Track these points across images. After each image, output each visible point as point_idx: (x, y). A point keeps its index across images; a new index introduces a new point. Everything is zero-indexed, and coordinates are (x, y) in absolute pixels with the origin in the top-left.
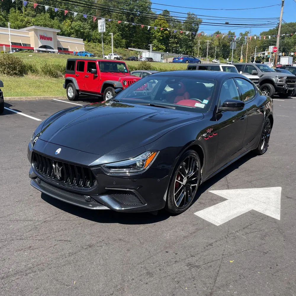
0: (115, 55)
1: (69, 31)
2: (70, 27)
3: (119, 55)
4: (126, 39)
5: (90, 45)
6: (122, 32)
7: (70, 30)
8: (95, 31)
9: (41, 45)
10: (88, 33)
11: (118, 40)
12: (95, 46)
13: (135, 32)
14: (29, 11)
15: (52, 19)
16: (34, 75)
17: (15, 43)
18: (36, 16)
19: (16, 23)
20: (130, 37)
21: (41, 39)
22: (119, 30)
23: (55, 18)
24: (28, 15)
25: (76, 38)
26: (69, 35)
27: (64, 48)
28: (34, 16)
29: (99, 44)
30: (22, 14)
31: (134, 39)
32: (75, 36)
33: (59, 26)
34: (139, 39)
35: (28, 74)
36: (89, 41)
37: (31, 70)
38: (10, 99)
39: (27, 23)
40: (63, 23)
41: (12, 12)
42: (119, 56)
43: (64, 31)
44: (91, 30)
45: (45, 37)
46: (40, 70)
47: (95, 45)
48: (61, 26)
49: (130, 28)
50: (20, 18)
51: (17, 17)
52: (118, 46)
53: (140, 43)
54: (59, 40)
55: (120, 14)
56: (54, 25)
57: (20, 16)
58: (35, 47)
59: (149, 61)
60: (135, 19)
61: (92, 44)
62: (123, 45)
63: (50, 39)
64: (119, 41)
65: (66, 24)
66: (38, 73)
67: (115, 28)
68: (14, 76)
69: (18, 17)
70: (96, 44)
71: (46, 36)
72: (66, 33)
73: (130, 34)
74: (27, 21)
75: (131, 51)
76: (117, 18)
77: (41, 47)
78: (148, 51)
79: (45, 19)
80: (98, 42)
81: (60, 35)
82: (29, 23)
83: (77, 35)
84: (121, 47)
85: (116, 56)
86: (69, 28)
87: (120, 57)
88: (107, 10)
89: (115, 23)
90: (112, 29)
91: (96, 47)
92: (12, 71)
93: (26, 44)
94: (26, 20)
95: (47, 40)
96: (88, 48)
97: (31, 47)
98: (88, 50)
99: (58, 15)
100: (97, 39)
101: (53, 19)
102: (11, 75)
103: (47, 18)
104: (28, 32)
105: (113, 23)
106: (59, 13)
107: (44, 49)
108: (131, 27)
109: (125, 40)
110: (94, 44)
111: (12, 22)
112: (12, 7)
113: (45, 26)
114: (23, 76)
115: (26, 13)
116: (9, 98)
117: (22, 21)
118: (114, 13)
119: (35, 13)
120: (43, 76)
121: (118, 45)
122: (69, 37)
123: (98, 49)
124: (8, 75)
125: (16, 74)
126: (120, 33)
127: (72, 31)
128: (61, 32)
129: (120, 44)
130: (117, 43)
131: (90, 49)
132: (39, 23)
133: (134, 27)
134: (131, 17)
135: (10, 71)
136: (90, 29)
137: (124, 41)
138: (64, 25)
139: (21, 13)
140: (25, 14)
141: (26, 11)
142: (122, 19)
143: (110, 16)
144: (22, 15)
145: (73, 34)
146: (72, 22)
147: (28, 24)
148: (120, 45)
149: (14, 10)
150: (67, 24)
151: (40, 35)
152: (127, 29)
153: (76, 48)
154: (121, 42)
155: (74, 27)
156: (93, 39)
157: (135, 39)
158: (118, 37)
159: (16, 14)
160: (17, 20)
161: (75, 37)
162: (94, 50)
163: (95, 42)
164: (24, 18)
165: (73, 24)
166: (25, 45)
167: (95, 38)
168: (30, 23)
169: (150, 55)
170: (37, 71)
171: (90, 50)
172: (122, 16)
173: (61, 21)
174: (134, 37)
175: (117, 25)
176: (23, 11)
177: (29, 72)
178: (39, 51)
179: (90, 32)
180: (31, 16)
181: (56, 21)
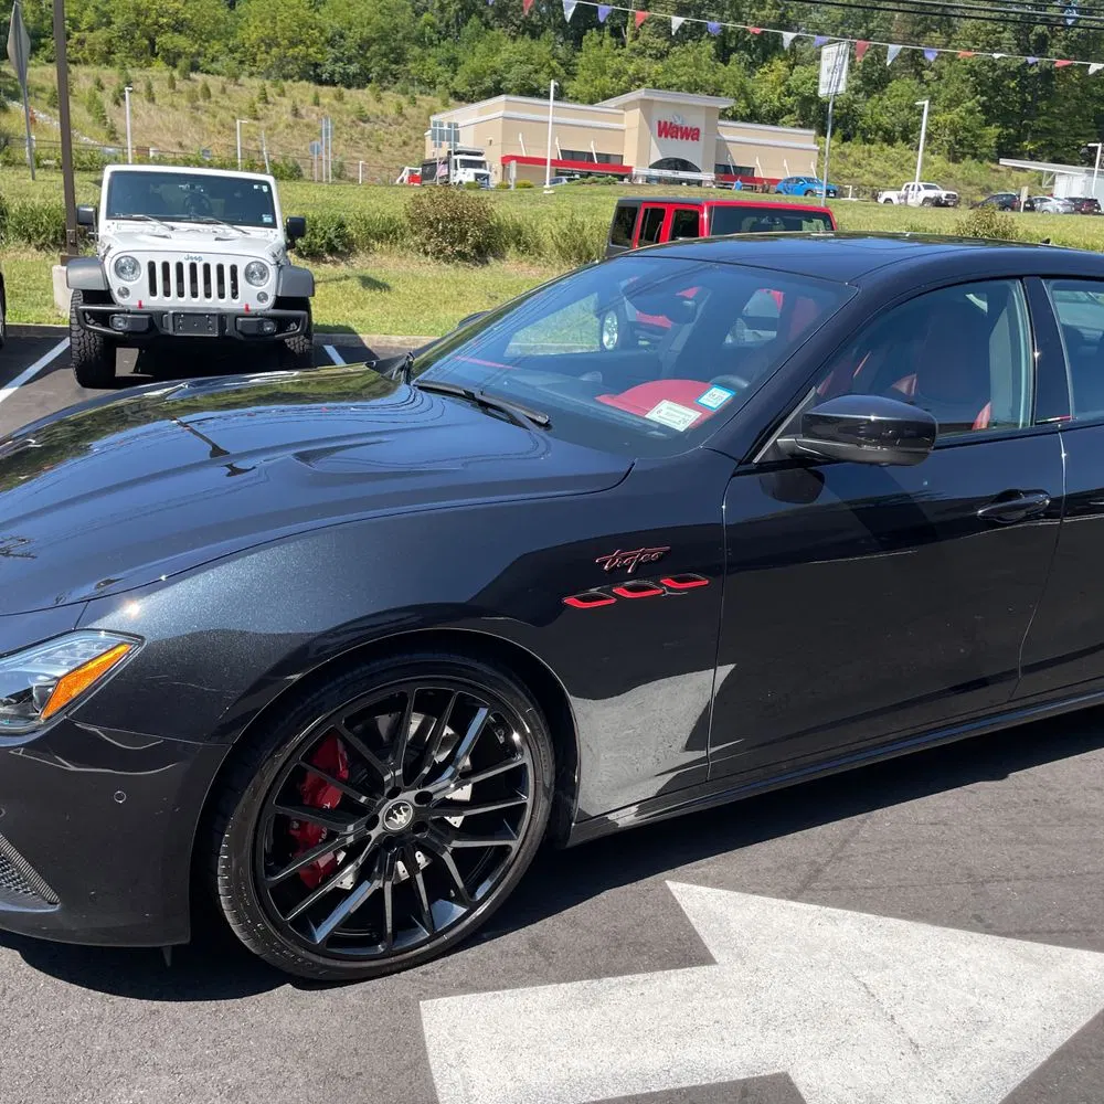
0: (927, 187)
1: (778, 104)
2: (783, 88)
3: (944, 189)
4: (1005, 125)
5: (848, 151)
6: (991, 98)
7: (779, 98)
8: (876, 96)
9: (657, 157)
10: (848, 108)
11: (966, 129)
12: (866, 155)
13: (1049, 95)
14: (646, 38)
15: (722, 62)
16: (526, 260)
17: (572, 152)
18: (668, 52)
19: (597, 83)
20: (1022, 117)
21: (660, 135)
22: (980, 86)
23: (734, 56)
24: (641, 53)
25: (800, 126)
26: (774, 118)
27: (737, 165)
28: (661, 56)
29: (885, 145)
30: (621, 52)
31: (1039, 123)
32: (797, 120)
33: (742, 84)
34: (1059, 124)
35: (503, 258)
36: (846, 138)
37: (518, 243)
38: (402, 343)
39: (633, 82)
40: (758, 75)
41: (590, 44)
42: (943, 194)
43: (758, 102)
44: (861, 95)
45: (676, 127)
46: (550, 243)
47: (869, 151)
48: (750, 84)
49: (1025, 77)
50: (613, 64)
51: (604, 62)
52: (964, 155)
53: (1060, 141)
54: (726, 137)
55: (990, 26)
56: (725, 85)
57: (614, 57)
58: (637, 165)
59: (1078, 210)
60: (1054, 41)
61: (855, 149)
62: (985, 150)
63: (692, 134)
64: (969, 132)
65: (770, 79)
66: (540, 254)
67: (963, 81)
68: (457, 265)
69: (609, 62)
70: (873, 147)
71: (679, 123)
72: (763, 110)
73: (1024, 103)
74: (634, 75)
75: (1015, 174)
76: (975, 41)
77: (658, 165)
78: (1087, 172)
79: (697, 64)
80: (885, 140)
81: (743, 120)
82: (639, 79)
83: (804, 117)
84: (974, 156)
85: (931, 194)
86: (779, 91)
87: (948, 196)
88: (939, 10)
89: (965, 64)
90: (946, 86)
91: (872, 161)
92: (452, 244)
93: (607, 155)
94: (631, 69)
95: (682, 138)
96: (838, 163)
97: (624, 164)
98: (835, 170)
99: (746, 47)
100: (879, 127)
101: (726, 62)
102: (447, 260)
103: (705, 58)
104: (622, 111)
105: (954, 63)
106: (748, 37)
107: (668, 173)
108: (1032, 76)
109: (996, 127)
110: (867, 146)
111: (586, 81)
112: (591, 28)
113: (694, 87)
114: (487, 262)
115: (636, 44)
116: (400, 338)
117: (617, 74)
118: (968, 24)
119: (667, 44)
120: (557, 265)
121: (966, 150)
122: (775, 124)
123: (878, 166)
124: (438, 258)
125: (462, 256)
126: (978, 102)
127: (789, 101)
128: (748, 106)
129: (972, 146)
130: (959, 143)
131: (846, 167)
132: (674, 80)
133: (1047, 75)
134: (1036, 35)
135: (444, 244)
136: (857, 93)
137: (993, 131)
138: (760, 81)
139: (617, 47)
140: (633, 50)
141: (636, 37)
142: (996, 45)
143: (949, 36)
144: (619, 55)
145: (790, 112)
146: (791, 67)
147: (637, 83)
148: (973, 151)
149: (596, 39)
150: (772, 77)
151: (660, 122)
152: (1013, 85)
153: (785, 164)
154: (977, 137)
155: (797, 89)
156: (863, 130)
157: (1046, 122)
158: (969, 119)
159: (603, 52)
160: (604, 73)
161: (794, 127)
162: (862, 171)
163: (871, 142)
164: (627, 66)
165: (795, 76)
166: (603, 159)
167: (874, 127)
168: (643, 80)
169: (1088, 186)
170: (537, 246)
171: (846, 172)
172: (1000, 32)
173: (752, 66)
174: (1039, 115)
175: (971, 72)
176: (628, 38)
177: (511, 252)
178: (649, 179)
179: (855, 102)
180: (650, 55)
181: (734, 68)
